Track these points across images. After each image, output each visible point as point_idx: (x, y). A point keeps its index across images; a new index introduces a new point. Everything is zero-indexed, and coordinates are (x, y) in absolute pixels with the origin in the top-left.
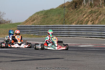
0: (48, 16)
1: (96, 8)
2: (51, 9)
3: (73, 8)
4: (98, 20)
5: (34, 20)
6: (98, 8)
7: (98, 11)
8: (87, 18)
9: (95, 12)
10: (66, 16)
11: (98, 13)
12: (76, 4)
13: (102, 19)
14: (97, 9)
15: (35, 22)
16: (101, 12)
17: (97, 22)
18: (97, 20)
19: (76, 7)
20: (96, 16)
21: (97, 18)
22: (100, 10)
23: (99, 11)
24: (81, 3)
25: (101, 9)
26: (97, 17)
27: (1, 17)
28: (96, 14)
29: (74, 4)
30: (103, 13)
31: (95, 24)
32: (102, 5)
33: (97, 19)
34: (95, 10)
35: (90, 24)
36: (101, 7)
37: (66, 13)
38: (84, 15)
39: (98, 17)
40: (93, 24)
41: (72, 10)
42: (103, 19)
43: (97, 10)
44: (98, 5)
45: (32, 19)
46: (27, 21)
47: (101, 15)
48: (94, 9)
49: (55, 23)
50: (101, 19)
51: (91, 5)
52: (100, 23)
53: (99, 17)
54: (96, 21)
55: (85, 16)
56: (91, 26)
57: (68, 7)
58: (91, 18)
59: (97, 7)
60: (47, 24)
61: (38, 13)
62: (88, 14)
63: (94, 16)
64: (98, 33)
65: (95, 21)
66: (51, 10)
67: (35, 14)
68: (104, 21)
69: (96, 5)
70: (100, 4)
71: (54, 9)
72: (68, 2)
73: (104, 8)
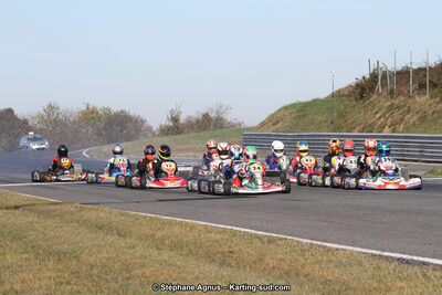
0: (305, 115)
1: (402, 99)
2: (313, 101)
3: (356, 99)
4: (404, 123)
5: (277, 122)
7: (405, 106)
8: (382, 120)
9: (398, 108)
10: (342, 115)
11: (405, 109)
12: (363, 89)
13: (412, 121)
14: (403, 101)
15: (278, 125)
17: (401, 128)
18: (402, 124)
19: (362, 97)
20: (400, 114)
21: (402, 120)
22: (409, 103)
23: (408, 105)
24: (372, 89)
25: (410, 100)
26: (401, 117)
27: (223, 115)
28: (401, 111)
29: (359, 90)
30: (414, 109)
31: (398, 133)
32: (413, 92)
33: (402, 122)
34: (400, 103)
35: (387, 132)
37: (342, 108)
38: (376, 113)
39: (404, 117)
40: (393, 131)
41: (354, 103)
42: (414, 122)
43: (402, 104)
44: (406, 93)
45: (274, 121)
46: (263, 124)
47: (411, 114)
48: (396, 102)
49: (319, 129)
50: (409, 122)
51: (392, 92)
52: (407, 129)
53: (406, 118)
55: (378, 115)
56: (391, 137)
57: (349, 95)
58: (390, 120)
59: (404, 96)
60: (303, 130)
61: (286, 108)
62: (384, 110)
63: (396, 114)
65: (398, 126)
66: (315, 102)
67: (280, 110)
68: (415, 125)
69: (402, 93)
70: (409, 92)
71: (320, 100)
72: (351, 86)
73: (417, 99)
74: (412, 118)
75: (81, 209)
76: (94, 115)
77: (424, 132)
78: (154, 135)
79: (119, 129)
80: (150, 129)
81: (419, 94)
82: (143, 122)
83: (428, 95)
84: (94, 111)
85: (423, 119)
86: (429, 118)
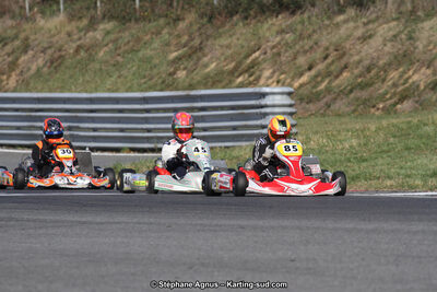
1: (9, 22)
4: (18, 72)
6: (14, 23)
7: (16, 37)
9: (4, 41)
11: (17, 43)
13: (34, 67)
14: (12, 27)
16: (27, 39)
17: (12, 82)
18: (13, 74)
20: (9, 55)
21: (13, 65)
22: (24, 31)
23: (22, 36)
25: (26, 26)
26: (10, 59)
28: (8, 48)
30: (36, 42)
31: (6, 91)
32: (30, 9)
33: (14, 70)
34: (5, 31)
36: (27, 19)
39: (17, 59)
42: (38, 70)
43: (11, 33)
44: (17, 11)
47: (31, 53)
50: (29, 69)
52: (25, 84)
53: (20, 61)
54: (8, 79)
59: (13, 18)
64: (18, 128)
65: (5, 77)
68: (41, 76)
69: (9, 11)
70: (23, 8)
73: (41, 22)
74: (33, 62)
77: (62, 89)
81: (43, 13)
83: (62, 17)
85: (56, 63)
86: (68, 62)
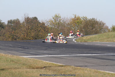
75: (75, 69)
76: (78, 21)
78: (109, 31)
79: (91, 28)
80: (107, 28)
82: (103, 24)
84: (78, 18)
